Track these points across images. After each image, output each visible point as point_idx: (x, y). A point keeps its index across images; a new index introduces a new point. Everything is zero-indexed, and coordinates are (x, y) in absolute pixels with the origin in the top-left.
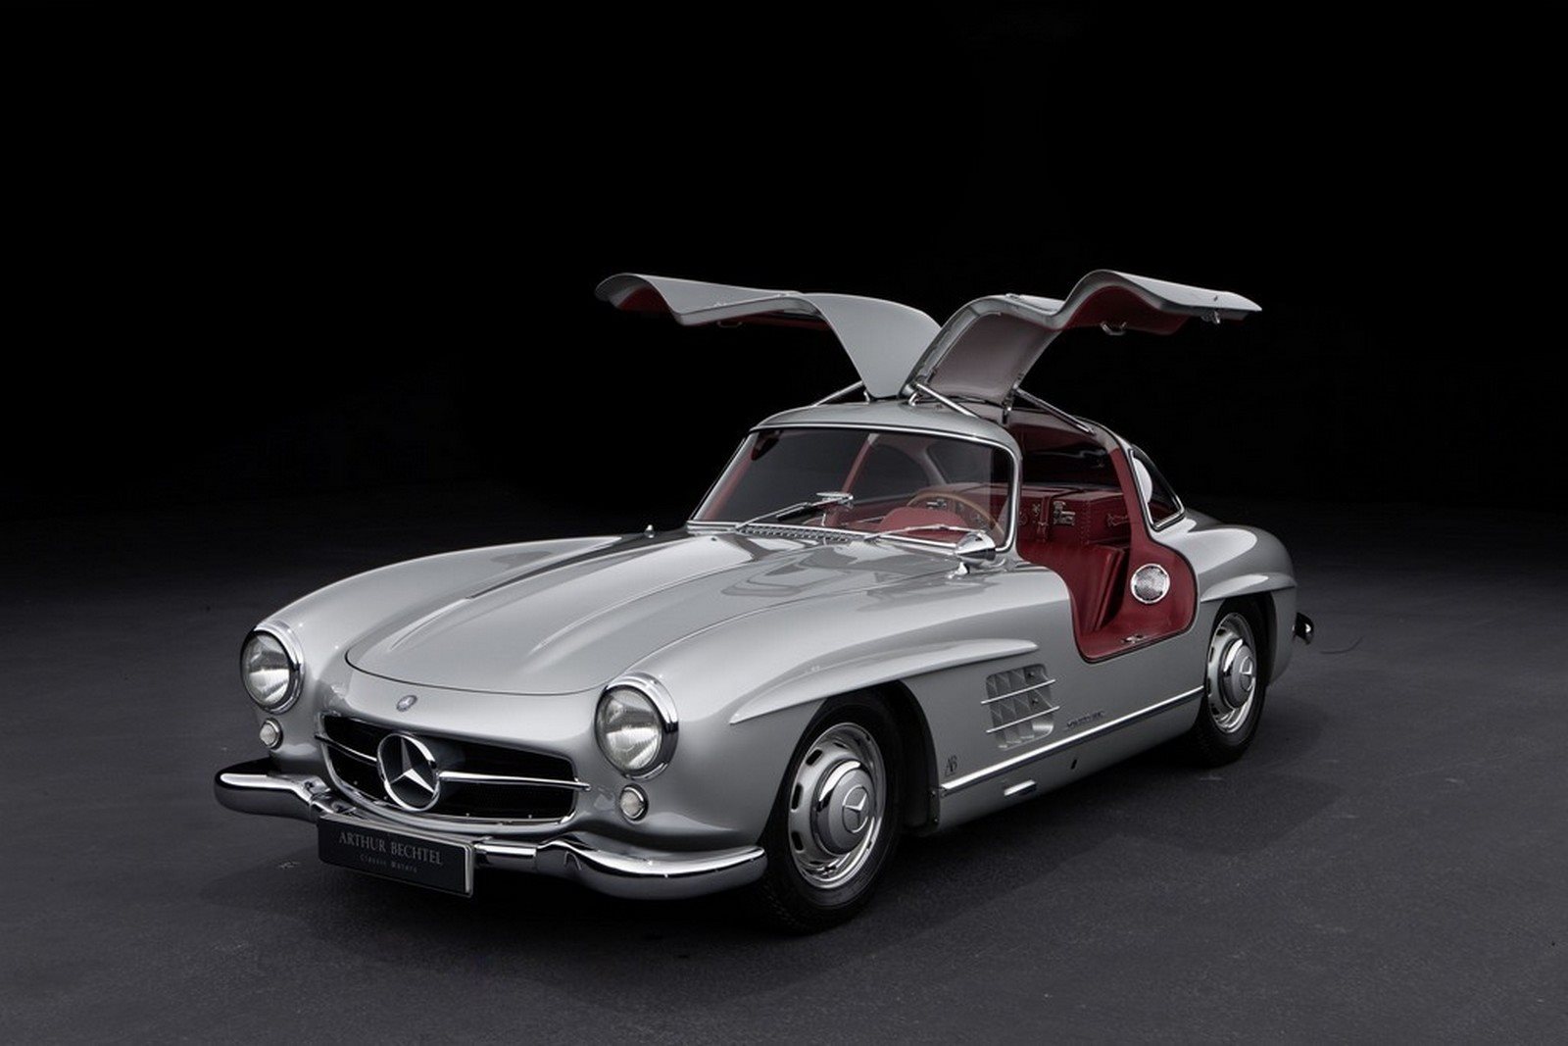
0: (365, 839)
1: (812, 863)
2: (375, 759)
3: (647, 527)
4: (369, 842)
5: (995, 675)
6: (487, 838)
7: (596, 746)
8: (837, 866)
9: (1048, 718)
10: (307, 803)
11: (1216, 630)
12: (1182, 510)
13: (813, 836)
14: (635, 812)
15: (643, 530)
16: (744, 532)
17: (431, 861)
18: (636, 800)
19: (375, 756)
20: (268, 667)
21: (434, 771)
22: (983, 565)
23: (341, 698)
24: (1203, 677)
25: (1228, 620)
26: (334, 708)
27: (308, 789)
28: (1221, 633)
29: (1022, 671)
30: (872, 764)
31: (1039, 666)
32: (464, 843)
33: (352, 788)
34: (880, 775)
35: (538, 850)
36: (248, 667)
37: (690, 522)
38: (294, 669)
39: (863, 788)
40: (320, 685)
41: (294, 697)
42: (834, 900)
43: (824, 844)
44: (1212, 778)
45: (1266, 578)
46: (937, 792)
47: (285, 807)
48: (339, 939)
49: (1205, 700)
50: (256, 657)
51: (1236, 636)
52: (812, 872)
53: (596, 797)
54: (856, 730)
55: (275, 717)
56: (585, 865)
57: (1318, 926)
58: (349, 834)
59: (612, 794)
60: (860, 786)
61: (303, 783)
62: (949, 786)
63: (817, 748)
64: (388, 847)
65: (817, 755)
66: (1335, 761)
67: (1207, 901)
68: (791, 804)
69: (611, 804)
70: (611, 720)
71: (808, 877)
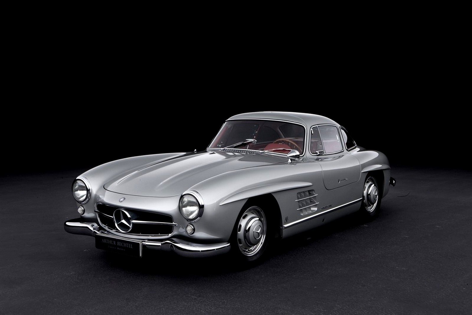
0: (110, 241)
1: (244, 248)
2: (112, 217)
3: (194, 150)
4: (111, 242)
5: (299, 193)
6: (146, 240)
7: (179, 212)
8: (252, 250)
9: (315, 206)
10: (92, 231)
11: (366, 181)
12: (356, 145)
13: (245, 240)
14: (191, 232)
15: (193, 150)
16: (224, 151)
17: (129, 247)
18: (191, 228)
19: (113, 216)
20: (80, 190)
21: (130, 220)
22: (296, 160)
23: (102, 199)
24: (362, 195)
25: (370, 178)
26: (100, 202)
27: (92, 227)
28: (368, 182)
29: (308, 192)
30: (262, 219)
31: (313, 190)
32: (139, 242)
33: (106, 226)
34: (265, 222)
35: (162, 244)
36: (74, 190)
37: (208, 148)
38: (88, 190)
39: (260, 226)
40: (96, 195)
41: (88, 199)
42: (251, 260)
43: (248, 242)
44: (365, 226)
45: (381, 166)
46: (282, 228)
47: (85, 232)
48: (102, 271)
49: (363, 202)
50: (77, 187)
51: (372, 183)
52: (245, 251)
53: (179, 228)
54: (258, 209)
55: (82, 205)
56: (176, 248)
57: (397, 267)
58: (105, 239)
59: (184, 227)
60: (258, 225)
61: (91, 225)
62: (286, 226)
63: (246, 214)
64: (116, 243)
65: (246, 216)
66: (402, 221)
67: (364, 260)
68: (238, 231)
69: (184, 230)
70: (184, 204)
71: (243, 252)
